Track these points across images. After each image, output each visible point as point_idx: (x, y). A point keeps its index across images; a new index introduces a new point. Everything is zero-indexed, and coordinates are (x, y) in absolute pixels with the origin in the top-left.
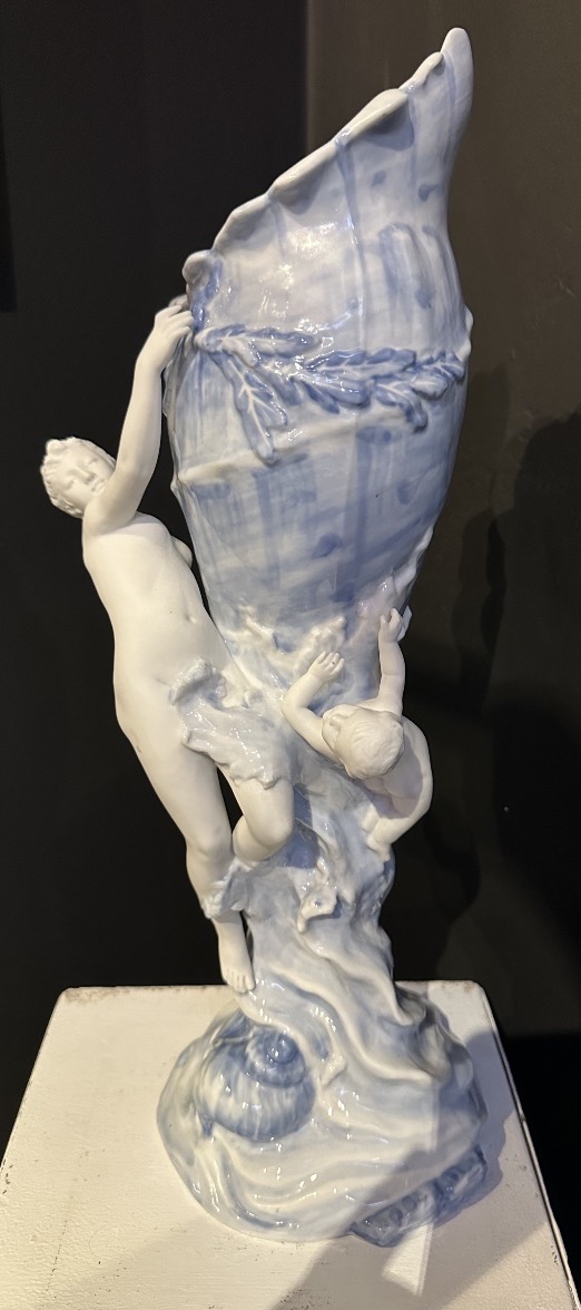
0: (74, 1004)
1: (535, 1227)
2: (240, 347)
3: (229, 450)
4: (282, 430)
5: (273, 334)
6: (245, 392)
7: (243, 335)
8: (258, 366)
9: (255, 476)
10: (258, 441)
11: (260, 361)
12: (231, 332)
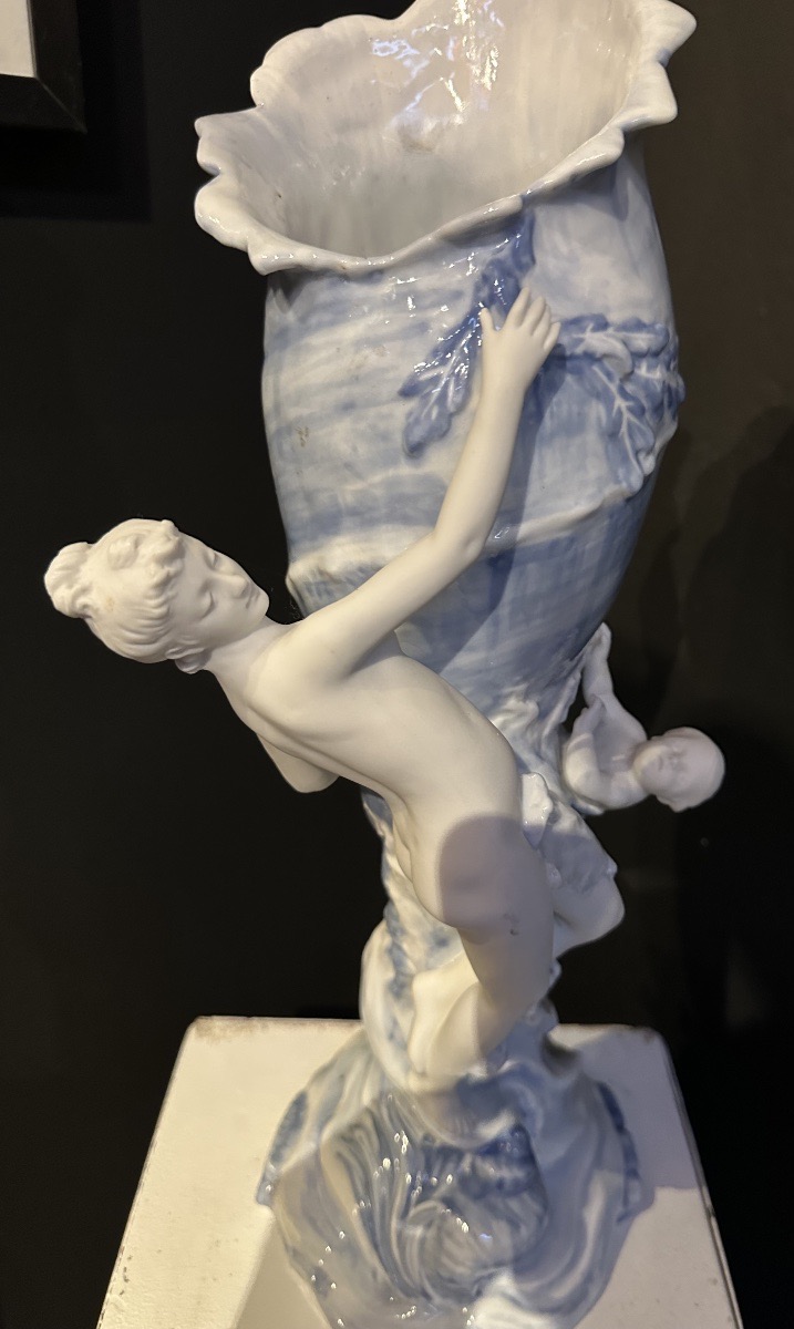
2: (619, 348)
3: (591, 490)
4: (649, 451)
5: (639, 326)
6: (619, 410)
7: (610, 331)
8: (632, 372)
9: (611, 516)
10: (629, 472)
11: (634, 366)
12: (591, 326)
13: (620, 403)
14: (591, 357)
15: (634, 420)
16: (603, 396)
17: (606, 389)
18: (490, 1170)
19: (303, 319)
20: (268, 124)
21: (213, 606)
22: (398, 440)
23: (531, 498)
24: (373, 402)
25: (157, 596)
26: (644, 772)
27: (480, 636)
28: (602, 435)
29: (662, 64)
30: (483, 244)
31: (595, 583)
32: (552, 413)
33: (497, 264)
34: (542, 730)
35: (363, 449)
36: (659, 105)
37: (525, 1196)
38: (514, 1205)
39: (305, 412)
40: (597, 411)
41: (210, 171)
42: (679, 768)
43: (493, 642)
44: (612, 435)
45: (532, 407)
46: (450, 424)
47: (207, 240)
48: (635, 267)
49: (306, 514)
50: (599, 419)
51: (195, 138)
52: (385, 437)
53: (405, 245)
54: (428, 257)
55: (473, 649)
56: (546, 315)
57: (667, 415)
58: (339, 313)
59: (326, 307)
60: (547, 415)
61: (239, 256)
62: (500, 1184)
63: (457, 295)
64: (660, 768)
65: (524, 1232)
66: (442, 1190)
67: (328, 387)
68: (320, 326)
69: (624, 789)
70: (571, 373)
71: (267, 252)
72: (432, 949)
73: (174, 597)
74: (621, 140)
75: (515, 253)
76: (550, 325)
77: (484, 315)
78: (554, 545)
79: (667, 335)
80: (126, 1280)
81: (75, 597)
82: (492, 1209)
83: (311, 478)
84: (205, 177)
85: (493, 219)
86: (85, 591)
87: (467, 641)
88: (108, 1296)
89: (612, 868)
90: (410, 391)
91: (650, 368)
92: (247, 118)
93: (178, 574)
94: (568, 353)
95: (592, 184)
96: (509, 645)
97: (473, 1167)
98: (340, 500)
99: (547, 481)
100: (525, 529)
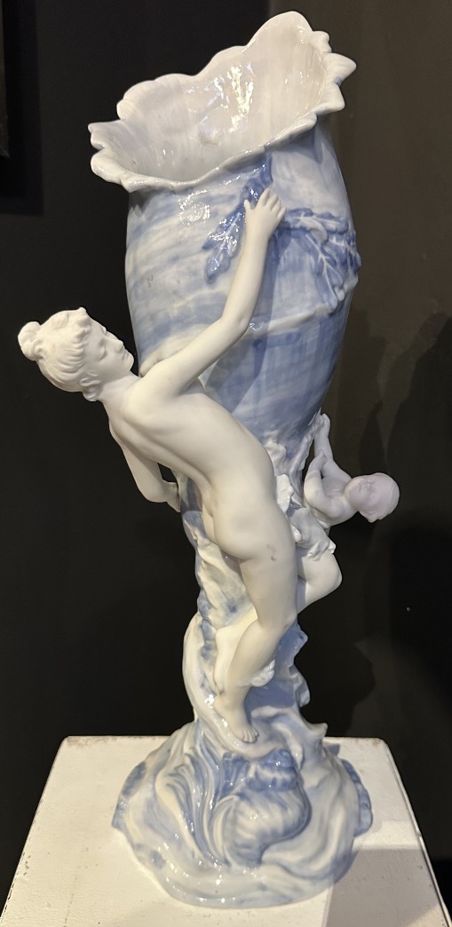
0: (74, 747)
1: (429, 907)
2: (319, 226)
3: (308, 304)
4: (341, 287)
5: (331, 217)
6: (322, 259)
7: (314, 217)
8: (328, 240)
9: (321, 323)
10: (329, 297)
11: (328, 237)
12: (303, 213)
13: (321, 256)
14: (304, 230)
15: (330, 266)
16: (312, 251)
17: (314, 248)
18: (267, 774)
19: (150, 218)
20: (128, 128)
21: (105, 354)
22: (202, 274)
23: (275, 306)
24: (188, 255)
25: (79, 342)
26: (350, 493)
27: (249, 394)
28: (313, 273)
29: (337, 84)
30: (245, 172)
31: (315, 366)
32: (284, 259)
33: (252, 181)
34: (289, 468)
35: (183, 282)
36: (336, 102)
37: (291, 792)
38: (283, 796)
39: (150, 267)
40: (309, 260)
41: (98, 147)
42: (371, 490)
43: (258, 398)
44: (318, 273)
45: (273, 255)
46: (229, 263)
47: (98, 180)
48: (327, 187)
49: (150, 329)
50: (310, 264)
51: (89, 135)
52: (195, 273)
53: (204, 174)
54: (216, 178)
55: (246, 403)
56: (278, 202)
57: (350, 271)
58: (170, 211)
59: (163, 209)
60: (282, 261)
61: (117, 187)
62: (274, 782)
63: (232, 197)
64: (360, 490)
65: (290, 812)
66: (237, 789)
67: (163, 250)
68: (159, 220)
69: (340, 507)
70: (294, 237)
71: (130, 181)
72: (227, 615)
73: (87, 345)
74: (316, 118)
75: (262, 175)
76: (280, 209)
77: (247, 203)
78: (289, 336)
79: (347, 225)
80: (27, 868)
81: (35, 346)
82: (269, 797)
83: (155, 305)
84: (95, 151)
85: (250, 156)
86: (40, 342)
87: (243, 396)
88: (16, 876)
89: (333, 546)
90: (208, 246)
91: (337, 240)
92: (117, 124)
93: (89, 333)
94: (292, 226)
95: (301, 141)
96: (266, 401)
97: (256, 774)
98: (171, 315)
99: (284, 297)
100: (272, 324)
